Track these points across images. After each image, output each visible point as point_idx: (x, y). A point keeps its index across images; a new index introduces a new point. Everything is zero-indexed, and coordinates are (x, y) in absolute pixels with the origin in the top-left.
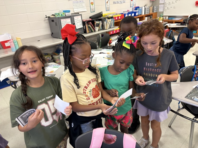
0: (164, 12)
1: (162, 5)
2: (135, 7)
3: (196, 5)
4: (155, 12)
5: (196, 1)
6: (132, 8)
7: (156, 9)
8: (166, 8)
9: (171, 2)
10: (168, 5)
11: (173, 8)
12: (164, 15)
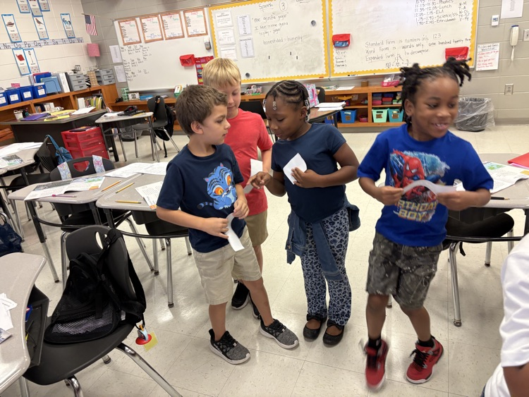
0: (128, 82)
1: (120, 67)
2: (34, 75)
3: (182, 65)
4: (106, 83)
5: (181, 57)
6: (27, 77)
7: (106, 78)
8: (130, 74)
9: (136, 61)
10: (130, 65)
11: (143, 72)
12: (131, 90)
